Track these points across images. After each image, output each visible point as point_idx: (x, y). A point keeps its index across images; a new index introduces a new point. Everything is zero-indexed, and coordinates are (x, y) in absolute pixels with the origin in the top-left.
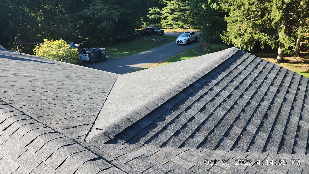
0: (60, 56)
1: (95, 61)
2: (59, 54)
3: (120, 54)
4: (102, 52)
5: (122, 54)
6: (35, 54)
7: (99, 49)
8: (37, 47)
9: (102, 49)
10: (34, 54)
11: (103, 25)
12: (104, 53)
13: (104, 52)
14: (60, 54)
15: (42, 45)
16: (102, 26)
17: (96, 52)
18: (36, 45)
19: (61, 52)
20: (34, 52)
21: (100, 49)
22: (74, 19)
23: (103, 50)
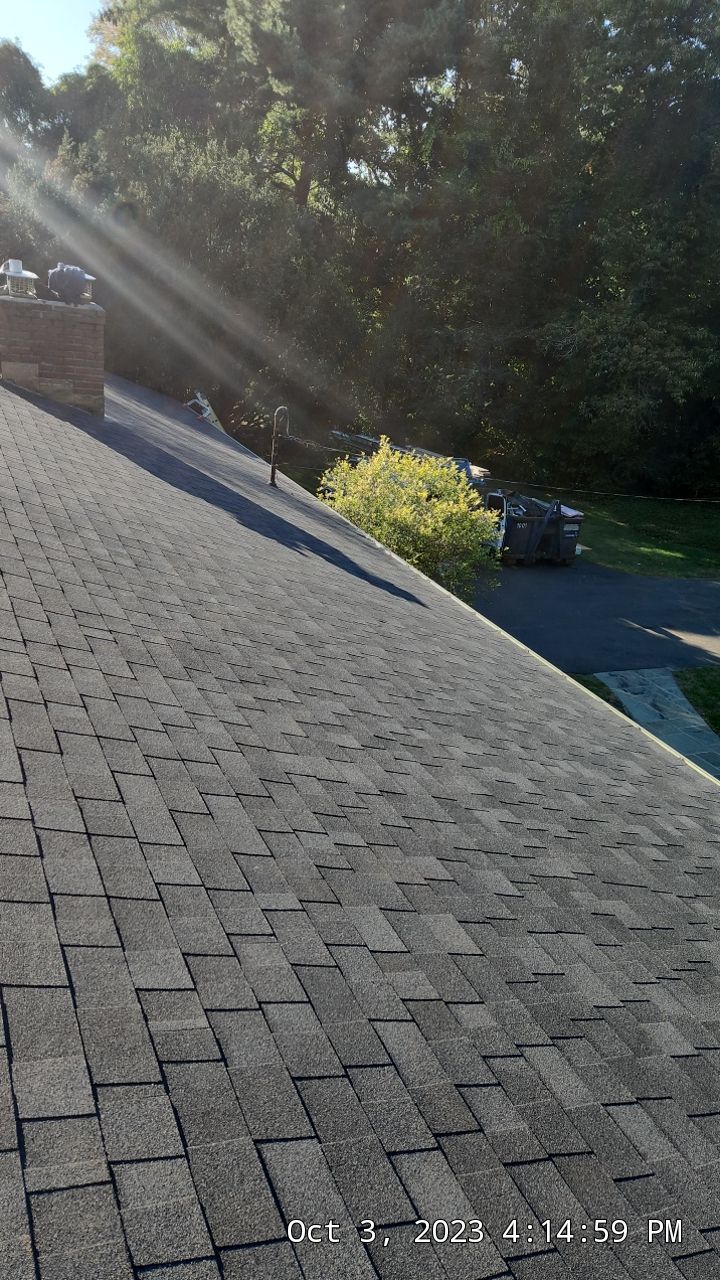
0: (424, 536)
1: (522, 556)
2: (422, 528)
3: (633, 554)
4: (567, 528)
5: (644, 555)
6: (323, 492)
7: (559, 509)
8: (345, 465)
9: (570, 512)
10: (320, 493)
11: (607, 403)
12: (572, 532)
13: (576, 528)
14: (426, 527)
15: (362, 464)
16: (604, 407)
17: (541, 522)
18: (343, 459)
19: (432, 521)
20: (322, 482)
21: (564, 509)
22: (492, 349)
23: (573, 521)
